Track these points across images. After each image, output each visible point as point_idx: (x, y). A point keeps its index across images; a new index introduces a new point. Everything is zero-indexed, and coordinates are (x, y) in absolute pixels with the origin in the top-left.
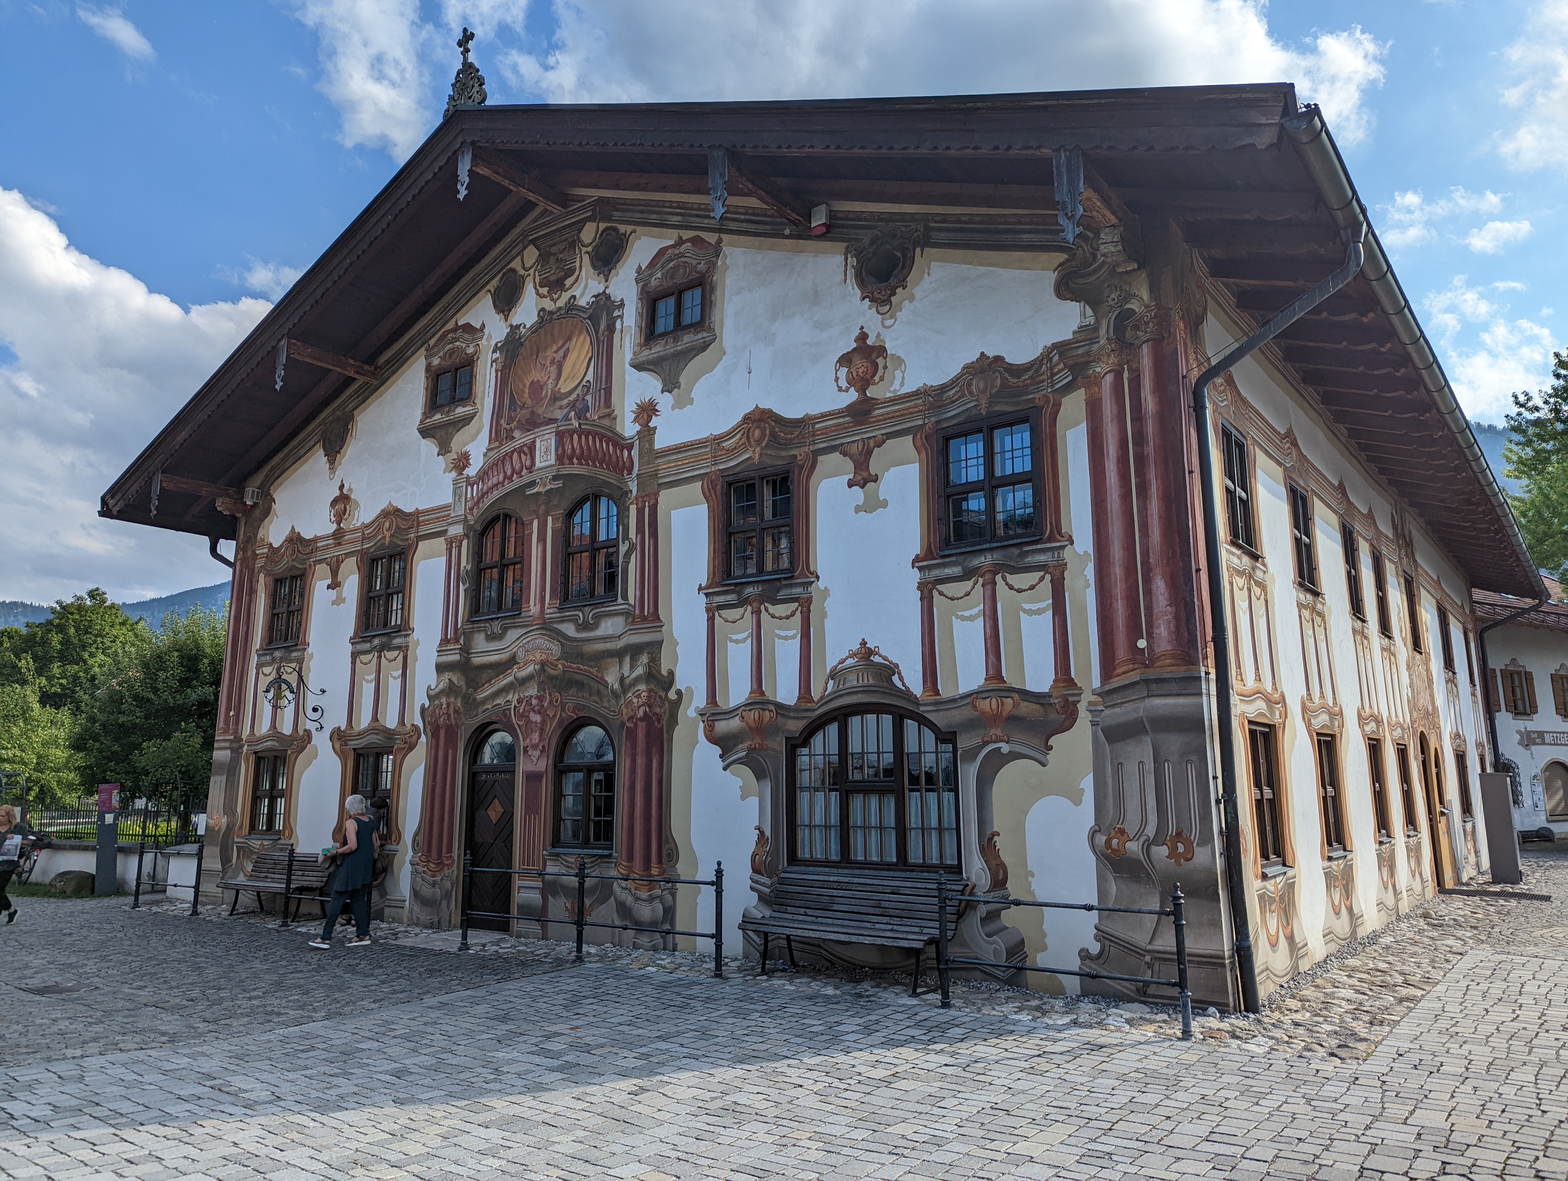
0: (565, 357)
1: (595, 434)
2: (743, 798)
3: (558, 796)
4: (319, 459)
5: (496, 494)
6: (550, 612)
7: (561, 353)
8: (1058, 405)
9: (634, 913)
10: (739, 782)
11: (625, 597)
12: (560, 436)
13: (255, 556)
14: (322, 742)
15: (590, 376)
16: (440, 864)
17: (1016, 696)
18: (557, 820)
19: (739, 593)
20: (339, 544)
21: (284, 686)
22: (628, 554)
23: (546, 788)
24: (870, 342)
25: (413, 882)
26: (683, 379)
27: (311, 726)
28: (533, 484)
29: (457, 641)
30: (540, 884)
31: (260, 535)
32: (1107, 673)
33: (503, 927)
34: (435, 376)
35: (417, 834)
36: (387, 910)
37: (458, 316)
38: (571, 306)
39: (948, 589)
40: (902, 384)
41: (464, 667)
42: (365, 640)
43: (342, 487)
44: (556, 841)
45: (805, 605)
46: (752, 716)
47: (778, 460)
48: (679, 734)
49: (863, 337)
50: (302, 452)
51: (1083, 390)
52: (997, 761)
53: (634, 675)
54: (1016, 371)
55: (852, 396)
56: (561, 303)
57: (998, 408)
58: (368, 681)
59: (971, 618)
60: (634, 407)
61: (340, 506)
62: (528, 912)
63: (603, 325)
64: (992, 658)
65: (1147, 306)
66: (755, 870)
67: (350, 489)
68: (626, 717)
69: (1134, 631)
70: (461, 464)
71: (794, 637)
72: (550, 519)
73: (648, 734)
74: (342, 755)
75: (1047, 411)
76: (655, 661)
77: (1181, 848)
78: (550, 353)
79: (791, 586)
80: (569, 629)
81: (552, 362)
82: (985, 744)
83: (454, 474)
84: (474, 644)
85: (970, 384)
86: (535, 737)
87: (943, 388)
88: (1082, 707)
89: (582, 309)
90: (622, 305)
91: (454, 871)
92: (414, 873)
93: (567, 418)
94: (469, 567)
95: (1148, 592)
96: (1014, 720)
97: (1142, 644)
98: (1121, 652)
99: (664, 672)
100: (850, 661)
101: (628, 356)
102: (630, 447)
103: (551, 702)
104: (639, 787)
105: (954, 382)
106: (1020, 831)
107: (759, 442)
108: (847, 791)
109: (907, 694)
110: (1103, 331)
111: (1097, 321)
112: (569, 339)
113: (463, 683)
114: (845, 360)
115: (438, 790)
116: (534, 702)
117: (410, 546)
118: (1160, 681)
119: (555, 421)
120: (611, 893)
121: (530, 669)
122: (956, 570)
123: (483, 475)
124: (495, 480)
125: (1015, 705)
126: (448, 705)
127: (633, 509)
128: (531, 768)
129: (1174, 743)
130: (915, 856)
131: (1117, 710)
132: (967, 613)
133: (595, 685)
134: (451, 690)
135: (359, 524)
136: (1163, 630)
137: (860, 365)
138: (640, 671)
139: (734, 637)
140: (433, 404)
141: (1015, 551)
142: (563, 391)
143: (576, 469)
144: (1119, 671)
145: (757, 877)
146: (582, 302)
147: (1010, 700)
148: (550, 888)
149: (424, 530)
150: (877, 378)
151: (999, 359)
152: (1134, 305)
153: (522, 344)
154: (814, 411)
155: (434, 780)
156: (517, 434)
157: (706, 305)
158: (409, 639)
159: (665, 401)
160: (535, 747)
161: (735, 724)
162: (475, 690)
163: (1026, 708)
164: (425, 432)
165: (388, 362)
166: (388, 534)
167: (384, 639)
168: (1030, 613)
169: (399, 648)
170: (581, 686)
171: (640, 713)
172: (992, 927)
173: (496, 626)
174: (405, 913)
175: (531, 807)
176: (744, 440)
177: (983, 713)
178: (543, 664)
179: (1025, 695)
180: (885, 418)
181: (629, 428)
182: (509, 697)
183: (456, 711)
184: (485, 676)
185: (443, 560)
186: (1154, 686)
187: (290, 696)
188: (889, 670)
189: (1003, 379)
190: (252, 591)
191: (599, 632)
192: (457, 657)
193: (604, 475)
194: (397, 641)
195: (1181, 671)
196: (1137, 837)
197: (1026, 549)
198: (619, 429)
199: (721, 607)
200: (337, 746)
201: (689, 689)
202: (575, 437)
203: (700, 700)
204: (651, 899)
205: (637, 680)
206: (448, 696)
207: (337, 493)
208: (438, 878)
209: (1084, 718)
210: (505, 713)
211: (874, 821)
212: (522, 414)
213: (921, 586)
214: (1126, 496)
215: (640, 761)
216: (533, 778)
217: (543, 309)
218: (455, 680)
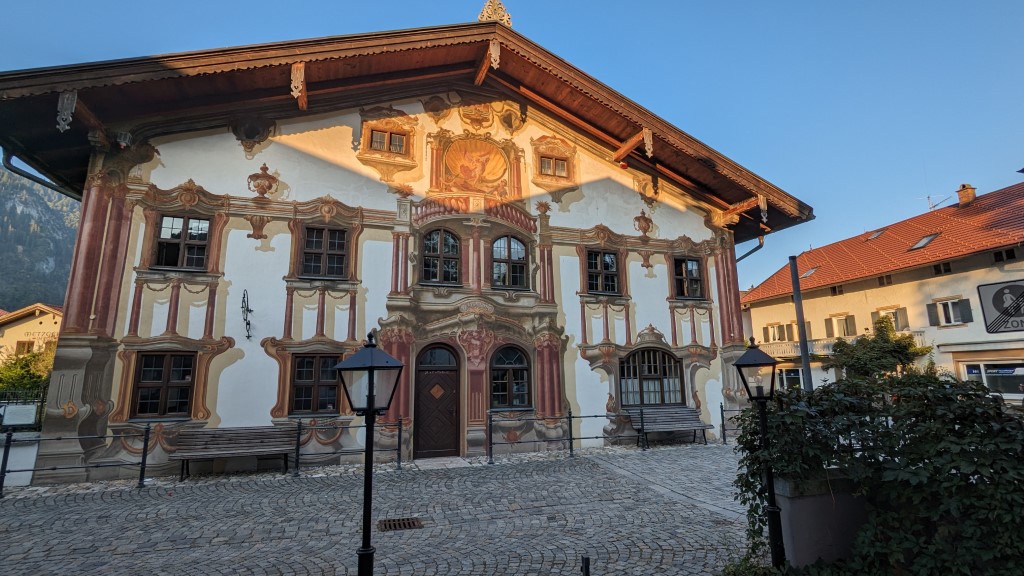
1: (512, 207)
2: (602, 382)
3: (491, 383)
6: (485, 287)
8: (707, 259)
10: (600, 375)
11: (534, 290)
12: (487, 201)
13: (125, 190)
14: (248, 347)
15: (506, 177)
17: (701, 347)
19: (597, 298)
20: (263, 208)
22: (535, 270)
23: (485, 379)
24: (646, 216)
26: (563, 199)
28: (468, 220)
29: (407, 294)
30: (486, 428)
31: (133, 174)
32: (724, 343)
34: (371, 130)
36: (343, 457)
38: (489, 138)
39: (680, 310)
41: (415, 310)
42: (303, 280)
43: (264, 168)
44: (491, 405)
45: (627, 308)
46: (604, 349)
47: (612, 248)
48: (567, 355)
49: (643, 213)
51: (714, 257)
52: (696, 368)
53: (542, 326)
54: (696, 245)
55: (640, 233)
56: (480, 132)
57: (690, 254)
58: (311, 309)
59: (688, 321)
60: (538, 203)
61: (263, 182)
62: (473, 443)
63: (512, 156)
64: (694, 335)
66: (609, 411)
67: (277, 173)
68: (536, 346)
69: (730, 332)
70: (406, 192)
71: (623, 319)
72: (482, 242)
73: (550, 354)
74: (280, 358)
75: (704, 260)
76: (552, 321)
77: (743, 393)
79: (620, 299)
80: (500, 300)
82: (692, 362)
83: (398, 196)
84: (424, 298)
85: (681, 243)
86: (477, 352)
87: (673, 242)
88: (718, 352)
89: (496, 142)
90: (523, 151)
91: (411, 427)
94: (416, 253)
95: (733, 320)
96: (700, 355)
97: (732, 335)
98: (727, 337)
99: (559, 326)
100: (646, 331)
101: (530, 178)
102: (535, 221)
103: (487, 335)
104: (546, 378)
105: (676, 241)
106: (703, 389)
107: (603, 239)
108: (643, 379)
110: (717, 241)
111: (716, 237)
113: (414, 319)
114: (639, 219)
116: (474, 334)
117: (354, 228)
120: (534, 427)
122: (681, 305)
123: (426, 204)
124: (436, 209)
126: (400, 331)
127: (538, 250)
128: (473, 368)
130: (667, 401)
131: (726, 354)
132: (685, 320)
133: (516, 329)
134: (402, 322)
135: (290, 200)
136: (736, 332)
137: (644, 223)
138: (544, 325)
139: (594, 316)
140: (371, 147)
143: (500, 220)
144: (726, 342)
145: (609, 413)
146: (496, 139)
147: (700, 349)
148: (492, 429)
149: (370, 222)
150: (649, 230)
151: (689, 239)
153: (451, 142)
154: (626, 234)
158: (357, 286)
159: (555, 206)
161: (596, 352)
162: (425, 324)
163: (703, 352)
164: (365, 161)
166: (327, 216)
167: (330, 283)
168: (704, 322)
169: (346, 291)
170: (508, 329)
171: (545, 344)
173: (443, 291)
175: (478, 389)
176: (596, 235)
177: (692, 352)
178: (481, 315)
179: (703, 347)
180: (653, 245)
181: (532, 211)
182: (455, 330)
183: (407, 335)
185: (392, 244)
186: (735, 347)
188: (660, 336)
189: (691, 245)
191: (520, 304)
193: (518, 228)
194: (343, 286)
195: (741, 344)
196: (732, 390)
197: (700, 301)
198: (527, 210)
199: (587, 302)
200: (273, 352)
201: (572, 335)
202: (499, 205)
203: (578, 340)
204: (556, 428)
205: (544, 329)
206: (399, 325)
207: (259, 171)
209: (719, 355)
210: (453, 338)
211: (653, 389)
213: (671, 308)
215: (546, 366)
216: (475, 374)
217: (467, 130)
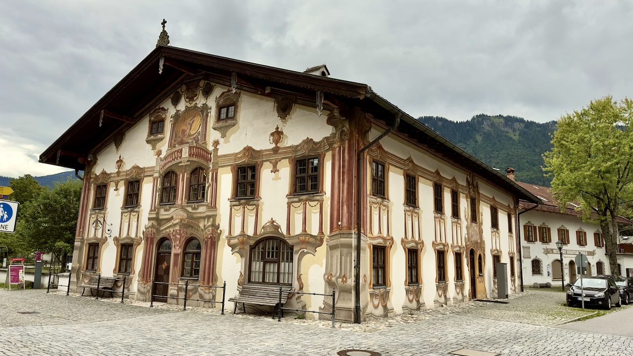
0: (193, 122)
1: (201, 149)
2: (237, 263)
3: (184, 261)
4: (113, 147)
5: (170, 165)
6: (184, 204)
7: (192, 121)
8: (325, 155)
9: (204, 297)
10: (236, 258)
11: (207, 201)
12: (190, 148)
13: (91, 178)
14: (110, 241)
15: (200, 130)
16: (147, 282)
17: (309, 236)
18: (183, 268)
19: (239, 202)
20: (119, 176)
21: (99, 222)
22: (208, 187)
23: (180, 258)
24: (279, 130)
25: (138, 287)
26: (227, 134)
27: (107, 236)
28: (181, 162)
29: (155, 211)
30: (177, 288)
31: (92, 171)
32: (331, 231)
33: (165, 301)
34: (152, 123)
35: (140, 272)
36: (130, 296)
37: (160, 104)
38: (195, 106)
39: (294, 204)
40: (287, 144)
41: (157, 219)
42: (126, 208)
43: (120, 157)
44: (182, 275)
45: (257, 206)
46: (241, 238)
47: (253, 162)
48: (220, 243)
49: (277, 128)
50: (108, 144)
51: (331, 151)
52: (303, 254)
53: (208, 225)
54: (316, 143)
55: (274, 145)
56: (192, 105)
57: (310, 154)
58: (126, 222)
59: (300, 213)
60: (213, 142)
61: (119, 163)
62: (173, 297)
63: (205, 114)
64: (304, 225)
65: (348, 130)
66: (239, 284)
67: (123, 158)
68: (205, 237)
69: (338, 220)
70: (159, 153)
71: (253, 216)
72: (186, 174)
73: (211, 243)
74: (117, 246)
75: (322, 156)
76: (214, 221)
77: (344, 279)
78: (188, 121)
79: (254, 201)
80: (190, 209)
81: (189, 124)
82: (301, 249)
83: (156, 157)
84: (160, 212)
85: (304, 146)
86: (178, 242)
87: (297, 146)
88: (324, 240)
89: (198, 108)
90: (211, 108)
91: (151, 284)
92: (139, 284)
93: (192, 142)
94: (160, 187)
95: (342, 209)
96: (308, 243)
97: (340, 223)
98: (335, 226)
99: (217, 224)
100: (268, 224)
101: (212, 125)
102: (211, 154)
103: (183, 232)
104: (208, 259)
105: (300, 144)
106: (307, 274)
107: (247, 156)
108: (265, 262)
109: (282, 234)
110: (337, 135)
111: (336, 132)
112: (194, 117)
113: (156, 224)
114: (272, 134)
115: (147, 258)
116: (178, 231)
117: (142, 179)
118: (343, 234)
119: (189, 143)
120: (197, 291)
121: (177, 221)
122: (296, 199)
123: (166, 158)
124: (169, 160)
125: (309, 239)
126: (151, 231)
127: (211, 173)
128: (176, 252)
129: (345, 250)
130: (281, 281)
131: (333, 241)
132: (299, 212)
133: (196, 227)
134: (153, 226)
135: (125, 170)
136: (345, 220)
137: (276, 136)
138: (210, 223)
139: (237, 215)
140: (151, 133)
141: (312, 195)
142: (192, 133)
143: (194, 159)
144: (334, 230)
145: (239, 286)
146: (199, 106)
147: (307, 237)
148: (179, 290)
149: (146, 174)
150: (280, 141)
151: (312, 139)
152: (345, 129)
153: (180, 117)
154: (263, 149)
155: (146, 255)
156: (177, 146)
157: (235, 112)
158: (140, 209)
159: (221, 141)
160: (177, 245)
161: (236, 241)
162: (160, 227)
163: (312, 240)
164: (148, 142)
165: (137, 117)
166: (135, 174)
167: (132, 209)
168: (314, 213)
169: (136, 212)
170: (192, 227)
171: (209, 236)
172: (298, 301)
173: (167, 207)
174: (135, 297)
175: (175, 264)
176: (244, 155)
177: (301, 240)
178: (181, 220)
179: (311, 236)
180: (281, 153)
181: (211, 148)
182: (170, 230)
183: (154, 233)
184: (163, 223)
185: (152, 184)
186: (342, 235)
187: (101, 226)
188: (278, 227)
189: (312, 146)
190: (89, 189)
191: (198, 211)
192: (155, 216)
193: (202, 161)
194: (136, 209)
195: (348, 232)
196: (334, 276)
197: (315, 195)
198: (208, 148)
199: (234, 206)
200: (116, 243)
201: (224, 230)
202: (195, 149)
203: (226, 233)
204: (209, 293)
205: (209, 226)
206: (151, 228)
207: (119, 159)
208: (146, 286)
209: (325, 243)
210: (169, 234)
211: (272, 271)
212: (179, 139)
213: (288, 203)
214: (339, 182)
215: (208, 251)
216: (176, 255)
217: (187, 106)
218: (154, 223)
